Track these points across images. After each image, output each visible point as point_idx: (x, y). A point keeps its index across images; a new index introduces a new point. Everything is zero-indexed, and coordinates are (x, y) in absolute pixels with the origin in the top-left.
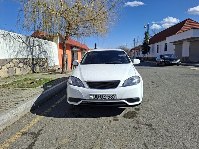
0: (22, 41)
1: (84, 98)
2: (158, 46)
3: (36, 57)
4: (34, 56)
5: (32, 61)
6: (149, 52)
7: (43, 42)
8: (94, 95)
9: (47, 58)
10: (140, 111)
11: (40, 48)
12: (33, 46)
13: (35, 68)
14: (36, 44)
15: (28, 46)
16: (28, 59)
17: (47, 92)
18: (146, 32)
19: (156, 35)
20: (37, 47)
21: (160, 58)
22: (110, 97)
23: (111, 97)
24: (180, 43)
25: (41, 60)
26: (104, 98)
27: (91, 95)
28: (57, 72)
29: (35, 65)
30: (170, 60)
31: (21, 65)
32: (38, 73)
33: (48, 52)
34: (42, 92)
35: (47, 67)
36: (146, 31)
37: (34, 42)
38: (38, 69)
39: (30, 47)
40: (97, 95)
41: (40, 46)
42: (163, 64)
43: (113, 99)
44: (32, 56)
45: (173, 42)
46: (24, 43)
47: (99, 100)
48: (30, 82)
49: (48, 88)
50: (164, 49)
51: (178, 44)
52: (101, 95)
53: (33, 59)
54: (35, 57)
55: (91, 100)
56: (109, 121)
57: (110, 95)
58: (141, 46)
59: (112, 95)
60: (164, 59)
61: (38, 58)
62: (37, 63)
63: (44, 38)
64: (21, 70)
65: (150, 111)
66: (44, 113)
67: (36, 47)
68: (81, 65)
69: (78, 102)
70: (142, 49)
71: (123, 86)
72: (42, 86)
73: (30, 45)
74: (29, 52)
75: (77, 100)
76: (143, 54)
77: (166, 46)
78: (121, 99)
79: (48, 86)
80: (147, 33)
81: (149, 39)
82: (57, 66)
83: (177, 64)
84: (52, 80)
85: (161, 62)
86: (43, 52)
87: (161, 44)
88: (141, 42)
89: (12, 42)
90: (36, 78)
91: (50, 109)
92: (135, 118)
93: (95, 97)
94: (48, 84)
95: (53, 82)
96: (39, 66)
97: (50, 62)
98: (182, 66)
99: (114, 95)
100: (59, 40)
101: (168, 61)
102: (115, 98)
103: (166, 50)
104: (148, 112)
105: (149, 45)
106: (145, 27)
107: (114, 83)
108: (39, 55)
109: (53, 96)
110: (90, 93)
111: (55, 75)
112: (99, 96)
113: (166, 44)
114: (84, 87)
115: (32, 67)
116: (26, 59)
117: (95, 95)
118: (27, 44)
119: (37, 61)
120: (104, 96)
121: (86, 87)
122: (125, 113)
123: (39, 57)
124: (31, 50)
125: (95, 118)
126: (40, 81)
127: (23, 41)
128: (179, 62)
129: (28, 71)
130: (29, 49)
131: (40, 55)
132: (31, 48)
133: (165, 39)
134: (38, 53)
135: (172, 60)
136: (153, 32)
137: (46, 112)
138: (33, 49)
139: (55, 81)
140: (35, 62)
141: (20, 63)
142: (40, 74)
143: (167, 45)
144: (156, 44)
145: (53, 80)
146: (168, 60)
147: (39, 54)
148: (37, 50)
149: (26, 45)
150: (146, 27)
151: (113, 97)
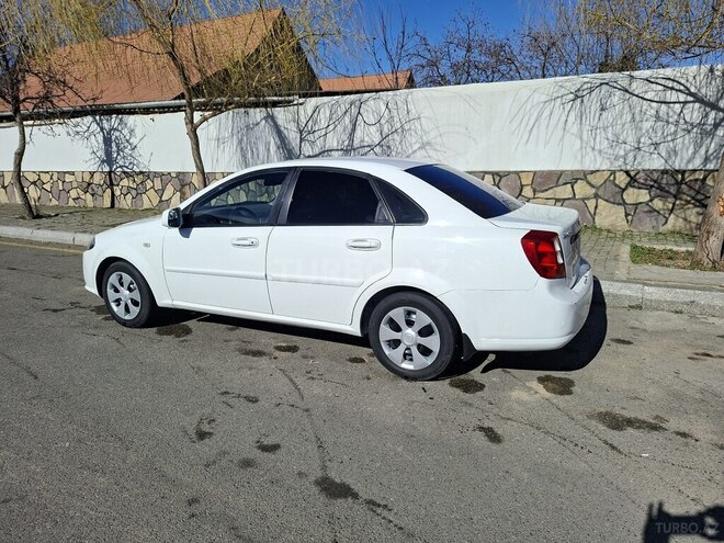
31: (637, 195)
64: (626, 215)
127: (691, 94)
129: (674, 224)
141: (630, 190)
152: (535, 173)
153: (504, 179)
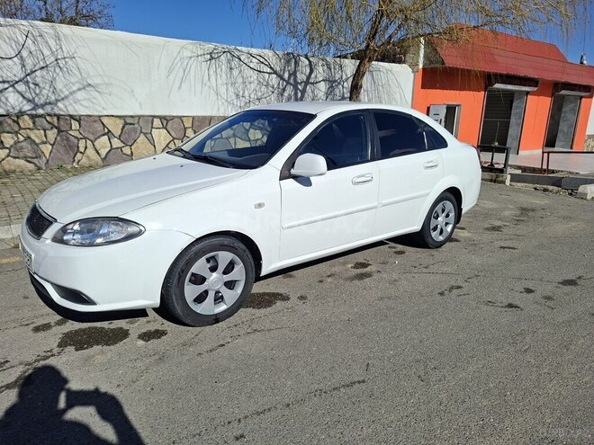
12: (307, 83)
14: (319, 76)
15: (288, 83)
20: (322, 86)
37: (311, 72)
39: (293, 85)
41: (333, 82)
46: (274, 76)
67: (319, 84)
73: (296, 80)
89: (235, 72)
100: (424, 56)
124: (296, 94)
127: (271, 68)
130: (290, 91)
138: (303, 92)
148: (321, 95)
149: (282, 79)
152: (193, 117)
153: (170, 123)
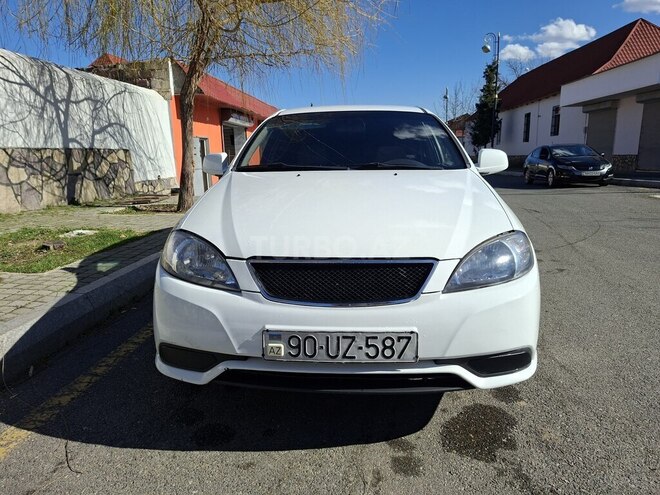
0: (18, 80)
1: (239, 352)
2: (528, 116)
3: (80, 144)
4: (74, 140)
5: (62, 162)
6: (495, 139)
7: (110, 85)
8: (292, 335)
9: (126, 151)
10: (522, 403)
11: (95, 109)
12: (68, 101)
13: (78, 186)
14: (79, 92)
15: (46, 100)
16: (48, 153)
17: (87, 297)
18: (489, 67)
19: (521, 79)
20: (86, 106)
21: (541, 158)
22: (381, 348)
23: (385, 347)
24: (608, 105)
25: (103, 157)
26: (344, 356)
27: (276, 336)
28: (162, 203)
29: (77, 175)
30: (573, 165)
31: (18, 174)
32: (89, 205)
33: (130, 125)
34: (62, 294)
35: (129, 183)
36: (490, 63)
37: (71, 86)
38: (88, 191)
39: (53, 103)
40: (308, 336)
41: (96, 102)
42: (550, 180)
43: (395, 359)
44: (66, 140)
45: (584, 104)
46: (25, 89)
47: (319, 363)
48: (35, 244)
49: (100, 272)
50: (549, 129)
51: (602, 110)
52: (327, 336)
53: (68, 153)
54: (77, 146)
55: (273, 361)
56: (369, 478)
57: (381, 338)
58: (467, 118)
59: (390, 341)
60: (555, 161)
61: (91, 149)
62: (85, 167)
63: (119, 76)
64: (16, 196)
65: (571, 407)
66: (42, 411)
67: (81, 104)
68: (234, 172)
69: (203, 369)
70: (474, 129)
71: (452, 286)
72: (75, 264)
73: (55, 97)
74: (52, 124)
75: (201, 360)
76: (474, 143)
77: (556, 119)
78: (438, 362)
79: (103, 267)
80: (492, 71)
81: (498, 92)
82: (169, 180)
83: (601, 181)
84: (133, 235)
85: (542, 171)
86: (110, 125)
87: (541, 111)
88: (469, 104)
90: (68, 227)
91: (84, 383)
92: (507, 453)
93: (298, 347)
94: (106, 254)
95: (132, 245)
96: (97, 179)
97: (138, 163)
98: (621, 188)
99: (399, 339)
100: (175, 83)
101: (569, 168)
102: (409, 355)
103: (555, 131)
104: (558, 408)
105: (498, 112)
106: (485, 50)
107: (403, 273)
108: (93, 136)
109: (120, 309)
110: (268, 327)
111: (151, 215)
112: (321, 342)
113: (556, 109)
114: (235, 289)
115: (63, 182)
116: (38, 150)
117: (299, 341)
118: (42, 89)
119: (86, 159)
120: (344, 344)
121: (250, 294)
122: (447, 417)
123: (92, 144)
124: (58, 116)
125: (296, 452)
126: (79, 241)
127: (21, 77)
128: (608, 173)
129: (47, 199)
130: (50, 111)
131: (97, 137)
132: (57, 109)
133: (556, 92)
134: (87, 128)
135: (585, 166)
136: (511, 66)
137: (56, 401)
138: (66, 113)
139: (142, 241)
140: (76, 166)
141: (12, 169)
142: (94, 212)
143: (560, 112)
144: (522, 112)
145: (136, 239)
146: (568, 165)
147: (95, 133)
148: (86, 119)
149: (38, 93)
150: (489, 47)
151: (398, 347)
